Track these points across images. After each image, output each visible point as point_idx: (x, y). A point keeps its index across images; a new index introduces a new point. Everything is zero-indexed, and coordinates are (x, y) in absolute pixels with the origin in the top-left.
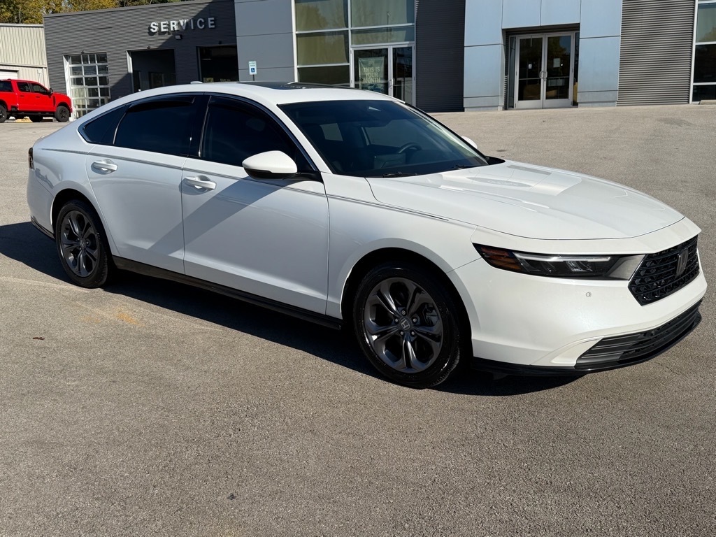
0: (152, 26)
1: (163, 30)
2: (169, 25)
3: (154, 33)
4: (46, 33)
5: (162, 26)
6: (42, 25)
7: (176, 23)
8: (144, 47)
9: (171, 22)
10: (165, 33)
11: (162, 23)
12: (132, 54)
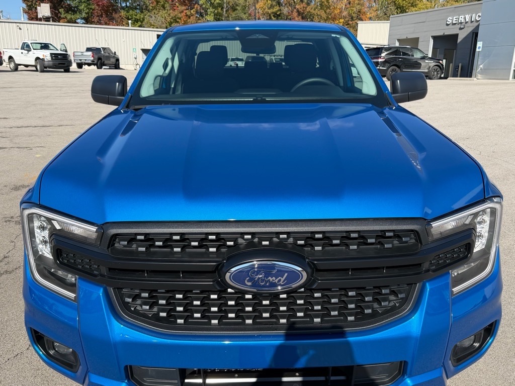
0: (448, 20)
1: (454, 22)
2: (459, 19)
3: (449, 24)
4: (390, 27)
5: (454, 20)
6: (389, 22)
7: (463, 17)
8: (440, 33)
9: (460, 17)
10: (455, 24)
11: (455, 17)
12: (434, 38)
